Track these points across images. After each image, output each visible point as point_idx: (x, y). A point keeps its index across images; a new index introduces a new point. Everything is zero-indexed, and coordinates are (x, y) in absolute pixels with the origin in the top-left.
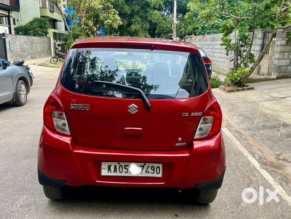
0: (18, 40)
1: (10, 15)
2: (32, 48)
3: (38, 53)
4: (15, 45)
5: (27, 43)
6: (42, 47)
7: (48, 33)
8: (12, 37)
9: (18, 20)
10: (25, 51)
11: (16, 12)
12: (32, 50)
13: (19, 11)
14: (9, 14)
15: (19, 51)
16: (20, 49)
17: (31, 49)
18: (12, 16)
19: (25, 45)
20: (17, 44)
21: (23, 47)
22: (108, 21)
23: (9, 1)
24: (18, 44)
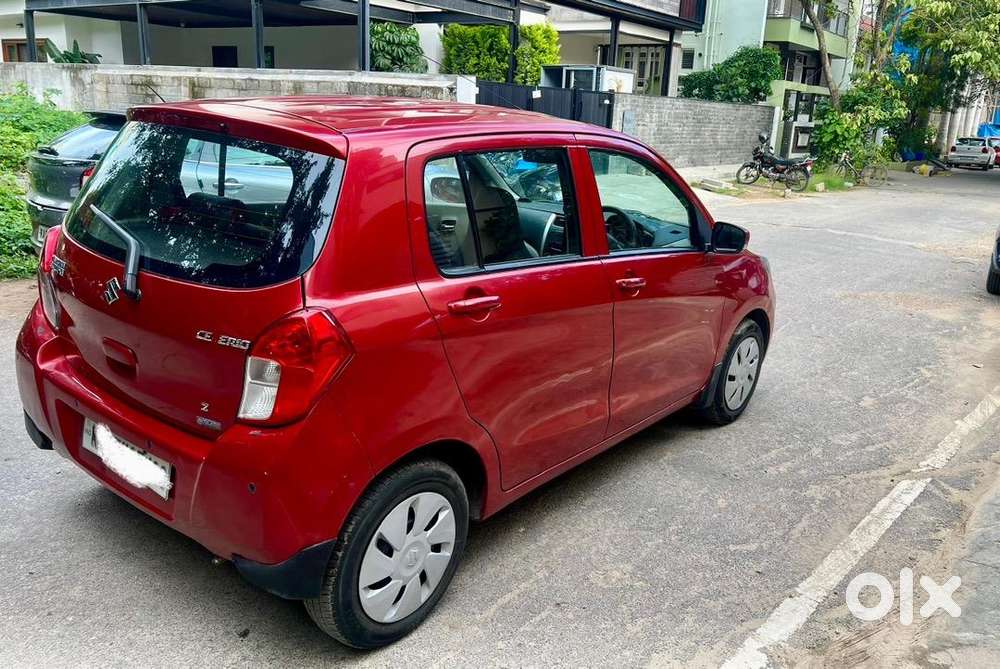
0: (655, 110)
1: (675, 41)
2: (698, 134)
3: (717, 149)
4: (640, 122)
5: (685, 121)
6: (737, 135)
7: (771, 94)
8: (635, 101)
9: (700, 55)
10: (670, 143)
11: (693, 32)
12: (698, 140)
13: (701, 31)
14: (671, 38)
15: (653, 141)
16: (654, 134)
17: (694, 138)
18: (679, 42)
19: (677, 124)
20: (647, 120)
21: (668, 130)
22: (968, 55)
23: (677, 4)
24: (651, 122)
